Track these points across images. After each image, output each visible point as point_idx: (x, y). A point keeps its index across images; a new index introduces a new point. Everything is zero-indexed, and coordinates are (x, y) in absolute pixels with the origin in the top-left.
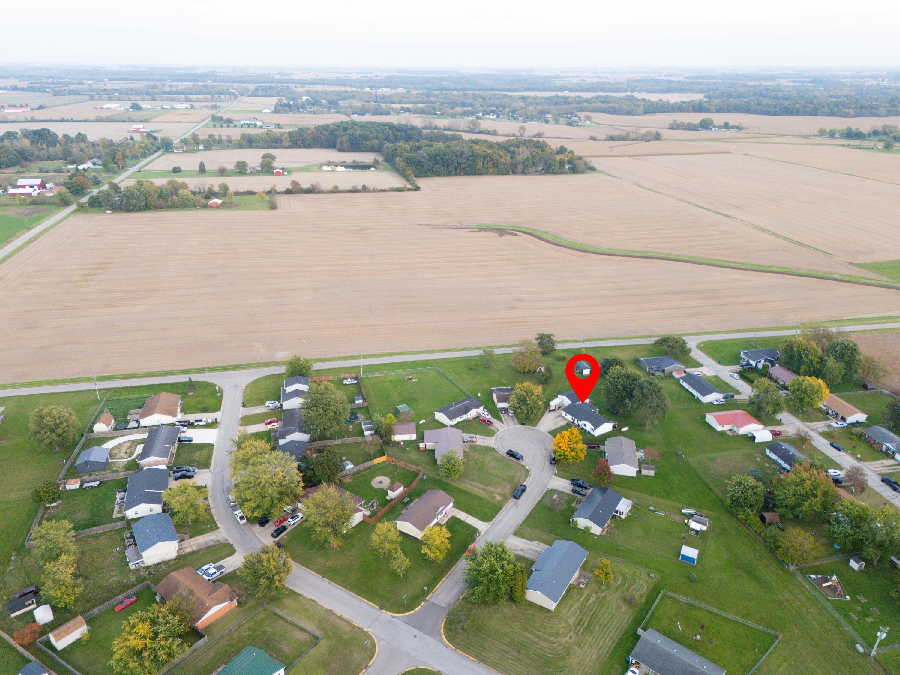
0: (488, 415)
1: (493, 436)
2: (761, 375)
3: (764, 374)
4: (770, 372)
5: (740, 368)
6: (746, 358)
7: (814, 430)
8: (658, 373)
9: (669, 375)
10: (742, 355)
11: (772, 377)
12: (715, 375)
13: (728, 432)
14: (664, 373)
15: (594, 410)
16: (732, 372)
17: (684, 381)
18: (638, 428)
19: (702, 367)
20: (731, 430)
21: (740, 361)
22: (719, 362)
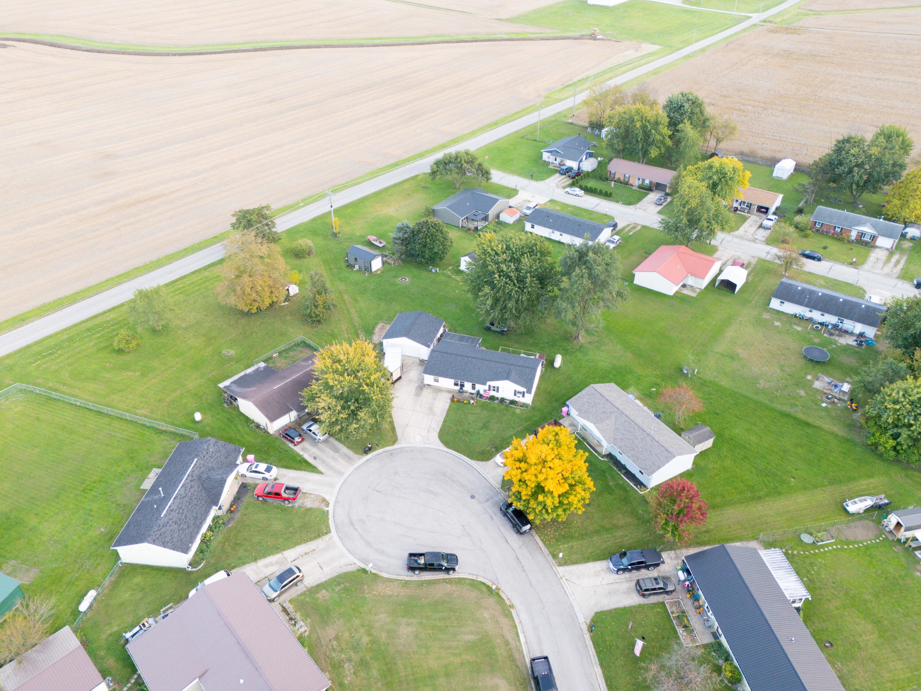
0: (268, 470)
1: (328, 532)
2: (600, 181)
3: (604, 176)
4: (611, 172)
5: (565, 178)
6: (556, 160)
7: (754, 240)
8: (480, 225)
9: (497, 222)
10: (546, 156)
11: (616, 177)
12: (549, 199)
13: (685, 291)
14: (488, 221)
15: (477, 344)
16: (564, 188)
17: (536, 224)
18: (568, 348)
19: (519, 193)
20: (684, 286)
21: (550, 167)
22: (532, 177)
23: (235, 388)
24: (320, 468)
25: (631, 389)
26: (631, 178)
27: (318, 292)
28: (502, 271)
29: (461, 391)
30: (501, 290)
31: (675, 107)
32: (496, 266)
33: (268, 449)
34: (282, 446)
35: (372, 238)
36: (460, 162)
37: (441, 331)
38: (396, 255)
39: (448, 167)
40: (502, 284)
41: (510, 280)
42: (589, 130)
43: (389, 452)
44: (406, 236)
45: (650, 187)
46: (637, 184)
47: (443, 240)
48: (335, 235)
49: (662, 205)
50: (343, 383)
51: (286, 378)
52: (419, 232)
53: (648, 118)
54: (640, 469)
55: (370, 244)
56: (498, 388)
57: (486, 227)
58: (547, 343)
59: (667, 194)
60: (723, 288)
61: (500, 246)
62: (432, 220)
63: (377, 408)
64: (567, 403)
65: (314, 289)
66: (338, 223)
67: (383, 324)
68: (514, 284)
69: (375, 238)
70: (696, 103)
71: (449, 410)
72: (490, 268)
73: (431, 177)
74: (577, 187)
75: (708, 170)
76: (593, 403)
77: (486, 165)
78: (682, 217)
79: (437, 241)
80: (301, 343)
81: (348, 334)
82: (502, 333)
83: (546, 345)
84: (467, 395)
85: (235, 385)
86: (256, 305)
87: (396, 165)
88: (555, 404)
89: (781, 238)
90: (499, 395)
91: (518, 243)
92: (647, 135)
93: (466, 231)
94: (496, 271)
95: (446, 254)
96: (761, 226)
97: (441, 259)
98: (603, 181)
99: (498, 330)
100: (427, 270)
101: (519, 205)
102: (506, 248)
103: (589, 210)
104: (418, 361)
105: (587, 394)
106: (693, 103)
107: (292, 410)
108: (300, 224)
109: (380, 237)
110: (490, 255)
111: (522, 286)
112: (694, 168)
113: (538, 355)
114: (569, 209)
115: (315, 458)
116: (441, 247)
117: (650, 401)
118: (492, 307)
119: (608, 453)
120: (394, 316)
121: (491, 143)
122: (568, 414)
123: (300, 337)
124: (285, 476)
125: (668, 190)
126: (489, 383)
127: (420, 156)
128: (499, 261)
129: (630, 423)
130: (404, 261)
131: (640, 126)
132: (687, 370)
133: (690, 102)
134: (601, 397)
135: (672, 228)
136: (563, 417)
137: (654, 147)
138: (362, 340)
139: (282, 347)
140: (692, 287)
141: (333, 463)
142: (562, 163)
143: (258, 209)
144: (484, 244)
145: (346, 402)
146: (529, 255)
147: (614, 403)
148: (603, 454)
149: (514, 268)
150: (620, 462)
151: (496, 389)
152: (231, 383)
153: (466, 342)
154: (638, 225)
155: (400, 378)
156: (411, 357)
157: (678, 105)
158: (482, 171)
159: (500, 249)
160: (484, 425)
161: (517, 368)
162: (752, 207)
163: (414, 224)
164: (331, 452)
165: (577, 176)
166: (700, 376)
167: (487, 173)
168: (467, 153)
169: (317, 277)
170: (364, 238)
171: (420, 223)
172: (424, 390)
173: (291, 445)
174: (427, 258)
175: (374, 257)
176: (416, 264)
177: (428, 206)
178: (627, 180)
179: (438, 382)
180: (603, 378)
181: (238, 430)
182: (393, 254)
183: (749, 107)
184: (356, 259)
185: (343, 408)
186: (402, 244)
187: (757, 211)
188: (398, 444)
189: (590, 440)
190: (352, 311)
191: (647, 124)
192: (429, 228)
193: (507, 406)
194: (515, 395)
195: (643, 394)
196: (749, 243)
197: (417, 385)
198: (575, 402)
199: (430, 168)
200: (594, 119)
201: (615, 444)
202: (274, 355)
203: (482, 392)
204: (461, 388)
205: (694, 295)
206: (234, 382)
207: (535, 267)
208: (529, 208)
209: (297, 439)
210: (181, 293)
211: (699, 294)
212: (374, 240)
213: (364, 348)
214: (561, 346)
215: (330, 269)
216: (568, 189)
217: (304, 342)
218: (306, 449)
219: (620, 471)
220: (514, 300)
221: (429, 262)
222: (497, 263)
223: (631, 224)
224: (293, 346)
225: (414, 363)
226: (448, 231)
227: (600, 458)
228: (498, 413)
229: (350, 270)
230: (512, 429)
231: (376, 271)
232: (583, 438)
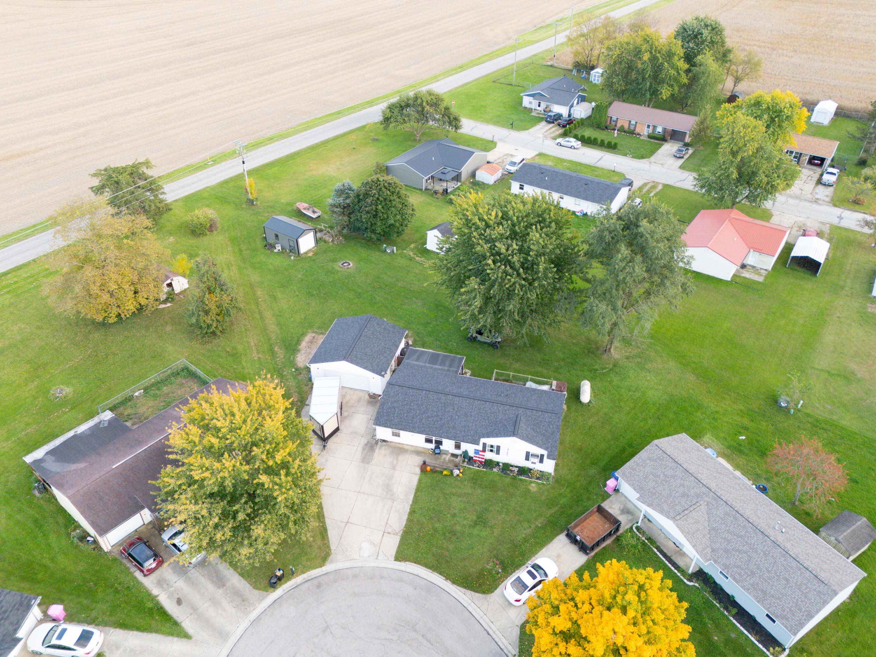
0: (84, 639)
2: (598, 130)
3: (604, 124)
4: (611, 117)
5: (553, 127)
6: (539, 106)
7: (816, 201)
8: (451, 186)
9: (472, 182)
10: (527, 101)
11: (619, 125)
12: (537, 153)
13: (746, 274)
14: (460, 182)
15: (458, 368)
16: (555, 139)
17: (527, 184)
18: (596, 367)
19: (498, 146)
20: (743, 266)
21: (533, 114)
22: (512, 126)
23: (52, 466)
24: (187, 625)
25: (707, 438)
26: (638, 125)
27: (209, 289)
28: (499, 254)
29: (437, 451)
30: (497, 284)
31: (690, 35)
32: (489, 245)
33: (95, 585)
34: (122, 578)
35: (302, 206)
36: (421, 104)
37: (402, 345)
38: (335, 229)
39: (404, 111)
40: (500, 275)
41: (511, 267)
42: (575, 72)
43: (316, 582)
44: (348, 201)
45: (664, 136)
46: (646, 133)
47: (401, 206)
48: (251, 202)
49: (682, 158)
50: (222, 474)
51: (140, 443)
52: (367, 195)
53: (659, 48)
54: (767, 612)
55: (300, 214)
56: (498, 448)
57: (458, 188)
58: (563, 360)
59: (687, 145)
60: (797, 267)
61: (493, 214)
62: (383, 177)
63: (287, 511)
64: (616, 474)
65: (202, 286)
66: (254, 185)
67: (313, 335)
68: (518, 274)
69: (306, 205)
70: (715, 29)
71: (418, 489)
72: (478, 248)
73: (382, 126)
74: (570, 137)
75: (753, 108)
76: (662, 477)
77: (454, 110)
78: (731, 169)
79: (393, 209)
80: (183, 370)
81: (258, 353)
82: (494, 345)
83: (562, 364)
84: (448, 457)
85: (53, 458)
86: (115, 311)
87: (339, 114)
88: (593, 471)
89: (852, 196)
90: (501, 458)
91: (521, 208)
92: (657, 69)
93: (432, 195)
94: (488, 254)
95: (406, 226)
96: (819, 182)
97: (399, 233)
98: (603, 129)
99: (488, 340)
100: (379, 250)
101: (500, 161)
102: (502, 218)
103: (591, 166)
104: (367, 397)
105: (649, 459)
106: (713, 29)
107: (142, 508)
108: (205, 190)
109: (313, 204)
110: (477, 228)
111: (530, 278)
112: (731, 106)
113: (554, 383)
114: (565, 164)
115: (179, 602)
116: (398, 217)
117: (742, 460)
118: (481, 311)
119: (698, 569)
120: (331, 322)
121: (457, 88)
122: (616, 490)
123: (182, 361)
124: (118, 648)
125: (688, 139)
126: (483, 440)
127: (371, 103)
128: (493, 237)
129: (735, 518)
130: (346, 237)
131: (649, 59)
132: (788, 402)
133: (709, 28)
134: (674, 464)
135: (714, 185)
136: (609, 496)
137: (665, 86)
138: (266, 378)
139: (152, 378)
140: (753, 267)
141: (211, 612)
142: (548, 109)
143: (134, 166)
144: (467, 211)
145: (231, 503)
146: (539, 227)
147: (699, 476)
148: (690, 571)
149: (517, 248)
150: (722, 589)
151: (495, 449)
152: (47, 453)
153: (441, 365)
154: (658, 183)
155: (337, 430)
156: (355, 390)
157: (693, 32)
158: (449, 118)
159: (493, 218)
160: (478, 517)
161: (529, 412)
162: (801, 158)
163: (360, 185)
164: (210, 587)
165: (569, 124)
166: (808, 411)
167: (456, 119)
168: (430, 94)
169: (206, 268)
170: (292, 206)
171: (367, 183)
172: (377, 450)
173: (138, 575)
174: (379, 234)
175: (303, 233)
176: (363, 241)
177: (380, 162)
178: (632, 127)
179: (399, 436)
180: (658, 418)
181: (49, 545)
182: (332, 228)
183: (755, 48)
184: (277, 236)
185: (225, 515)
186: (343, 213)
187: (808, 163)
188: (332, 562)
189: (661, 540)
190: (268, 314)
191: (658, 55)
192: (380, 189)
193: (514, 478)
194: (527, 458)
195: (729, 447)
196: (810, 204)
197: (364, 441)
198: (630, 473)
199: (381, 114)
200: (581, 59)
201: (715, 561)
202: (137, 394)
203: (471, 454)
204: (437, 447)
205: (761, 279)
206: (50, 453)
207: (551, 247)
208: (513, 164)
209: (150, 564)
210: (8, 292)
211: (766, 277)
212: (305, 209)
213: (267, 397)
214: (585, 365)
215: (240, 250)
216: (559, 140)
217: (187, 369)
218: (165, 580)
219: (726, 608)
220: (517, 298)
221: (383, 238)
222: (491, 241)
223: (648, 183)
224: (169, 377)
225: (359, 401)
226: (408, 194)
227: (685, 581)
228: (500, 493)
229: (268, 252)
230: (526, 525)
231: (306, 253)
232: (649, 539)
